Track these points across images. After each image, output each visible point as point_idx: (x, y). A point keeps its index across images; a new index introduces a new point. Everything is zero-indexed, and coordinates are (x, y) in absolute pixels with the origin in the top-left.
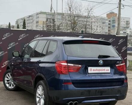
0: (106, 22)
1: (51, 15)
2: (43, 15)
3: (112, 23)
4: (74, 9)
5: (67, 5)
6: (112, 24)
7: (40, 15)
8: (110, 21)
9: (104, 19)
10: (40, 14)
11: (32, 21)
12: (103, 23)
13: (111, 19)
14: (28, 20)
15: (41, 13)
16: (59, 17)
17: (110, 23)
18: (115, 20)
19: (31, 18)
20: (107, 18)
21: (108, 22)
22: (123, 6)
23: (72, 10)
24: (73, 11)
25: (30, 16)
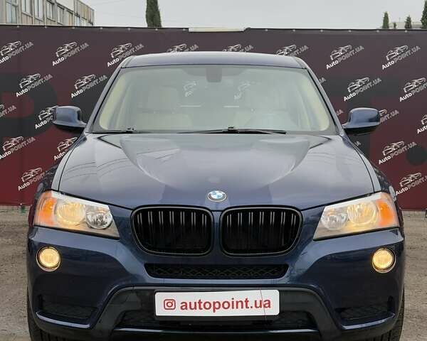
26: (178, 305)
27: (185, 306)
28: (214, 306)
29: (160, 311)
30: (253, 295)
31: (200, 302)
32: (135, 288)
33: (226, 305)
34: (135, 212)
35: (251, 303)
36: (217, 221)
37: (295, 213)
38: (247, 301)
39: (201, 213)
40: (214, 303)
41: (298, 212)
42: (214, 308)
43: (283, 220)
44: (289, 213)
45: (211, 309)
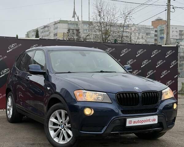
0: (151, 32)
1: (74, 24)
2: (64, 24)
3: (159, 34)
4: (105, 13)
5: (96, 8)
6: (159, 36)
7: (59, 25)
8: (156, 31)
9: (148, 28)
10: (59, 23)
11: (48, 33)
12: (147, 34)
13: (158, 29)
14: (42, 32)
15: (61, 22)
16: (86, 27)
17: (156, 33)
18: (163, 30)
19: (46, 29)
20: (152, 27)
21: (154, 32)
22: (173, 8)
23: (102, 15)
24: (104, 16)
25: (45, 27)
26: (133, 122)
27: (134, 122)
28: (142, 122)
29: (128, 125)
30: (151, 118)
31: (138, 121)
32: (119, 118)
33: (145, 121)
34: (117, 94)
36: (140, 96)
38: (150, 120)
39: (136, 93)
43: (155, 95)
45: (141, 123)
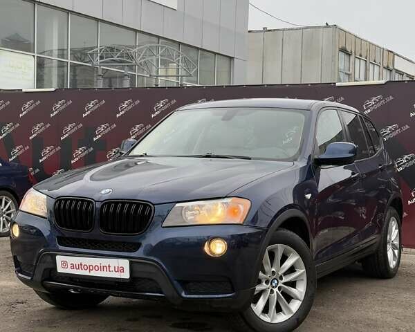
26: (69, 266)
27: (73, 267)
28: (90, 268)
31: (81, 264)
33: (97, 268)
34: (56, 200)
35: (112, 269)
37: (150, 207)
38: (109, 267)
40: (90, 266)
41: (151, 205)
42: (90, 270)
43: (140, 211)
44: (145, 206)
45: (88, 270)
